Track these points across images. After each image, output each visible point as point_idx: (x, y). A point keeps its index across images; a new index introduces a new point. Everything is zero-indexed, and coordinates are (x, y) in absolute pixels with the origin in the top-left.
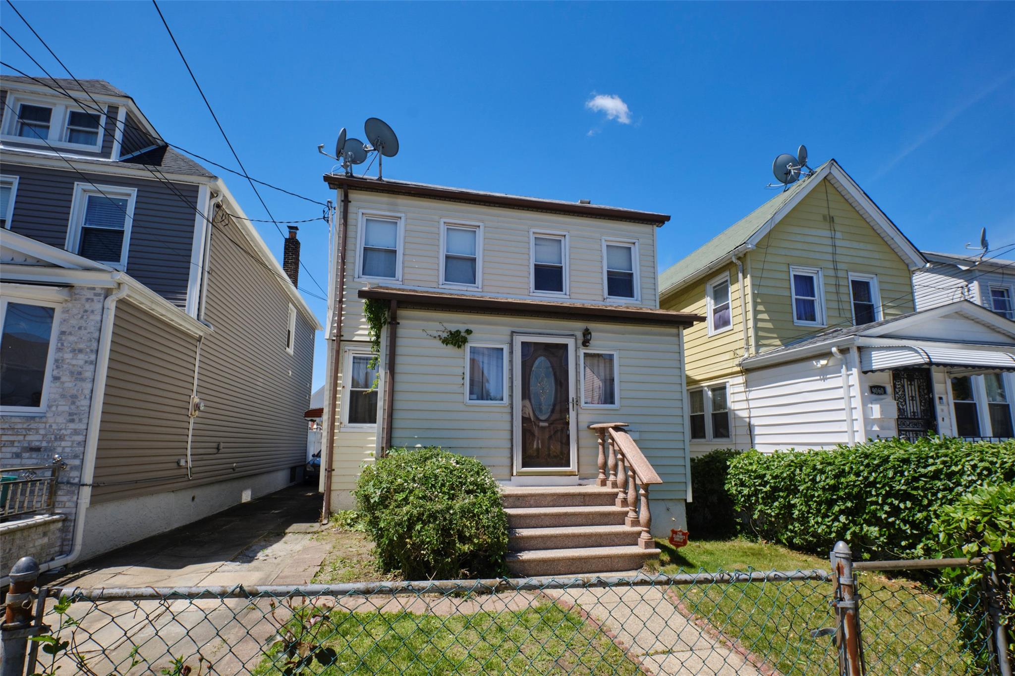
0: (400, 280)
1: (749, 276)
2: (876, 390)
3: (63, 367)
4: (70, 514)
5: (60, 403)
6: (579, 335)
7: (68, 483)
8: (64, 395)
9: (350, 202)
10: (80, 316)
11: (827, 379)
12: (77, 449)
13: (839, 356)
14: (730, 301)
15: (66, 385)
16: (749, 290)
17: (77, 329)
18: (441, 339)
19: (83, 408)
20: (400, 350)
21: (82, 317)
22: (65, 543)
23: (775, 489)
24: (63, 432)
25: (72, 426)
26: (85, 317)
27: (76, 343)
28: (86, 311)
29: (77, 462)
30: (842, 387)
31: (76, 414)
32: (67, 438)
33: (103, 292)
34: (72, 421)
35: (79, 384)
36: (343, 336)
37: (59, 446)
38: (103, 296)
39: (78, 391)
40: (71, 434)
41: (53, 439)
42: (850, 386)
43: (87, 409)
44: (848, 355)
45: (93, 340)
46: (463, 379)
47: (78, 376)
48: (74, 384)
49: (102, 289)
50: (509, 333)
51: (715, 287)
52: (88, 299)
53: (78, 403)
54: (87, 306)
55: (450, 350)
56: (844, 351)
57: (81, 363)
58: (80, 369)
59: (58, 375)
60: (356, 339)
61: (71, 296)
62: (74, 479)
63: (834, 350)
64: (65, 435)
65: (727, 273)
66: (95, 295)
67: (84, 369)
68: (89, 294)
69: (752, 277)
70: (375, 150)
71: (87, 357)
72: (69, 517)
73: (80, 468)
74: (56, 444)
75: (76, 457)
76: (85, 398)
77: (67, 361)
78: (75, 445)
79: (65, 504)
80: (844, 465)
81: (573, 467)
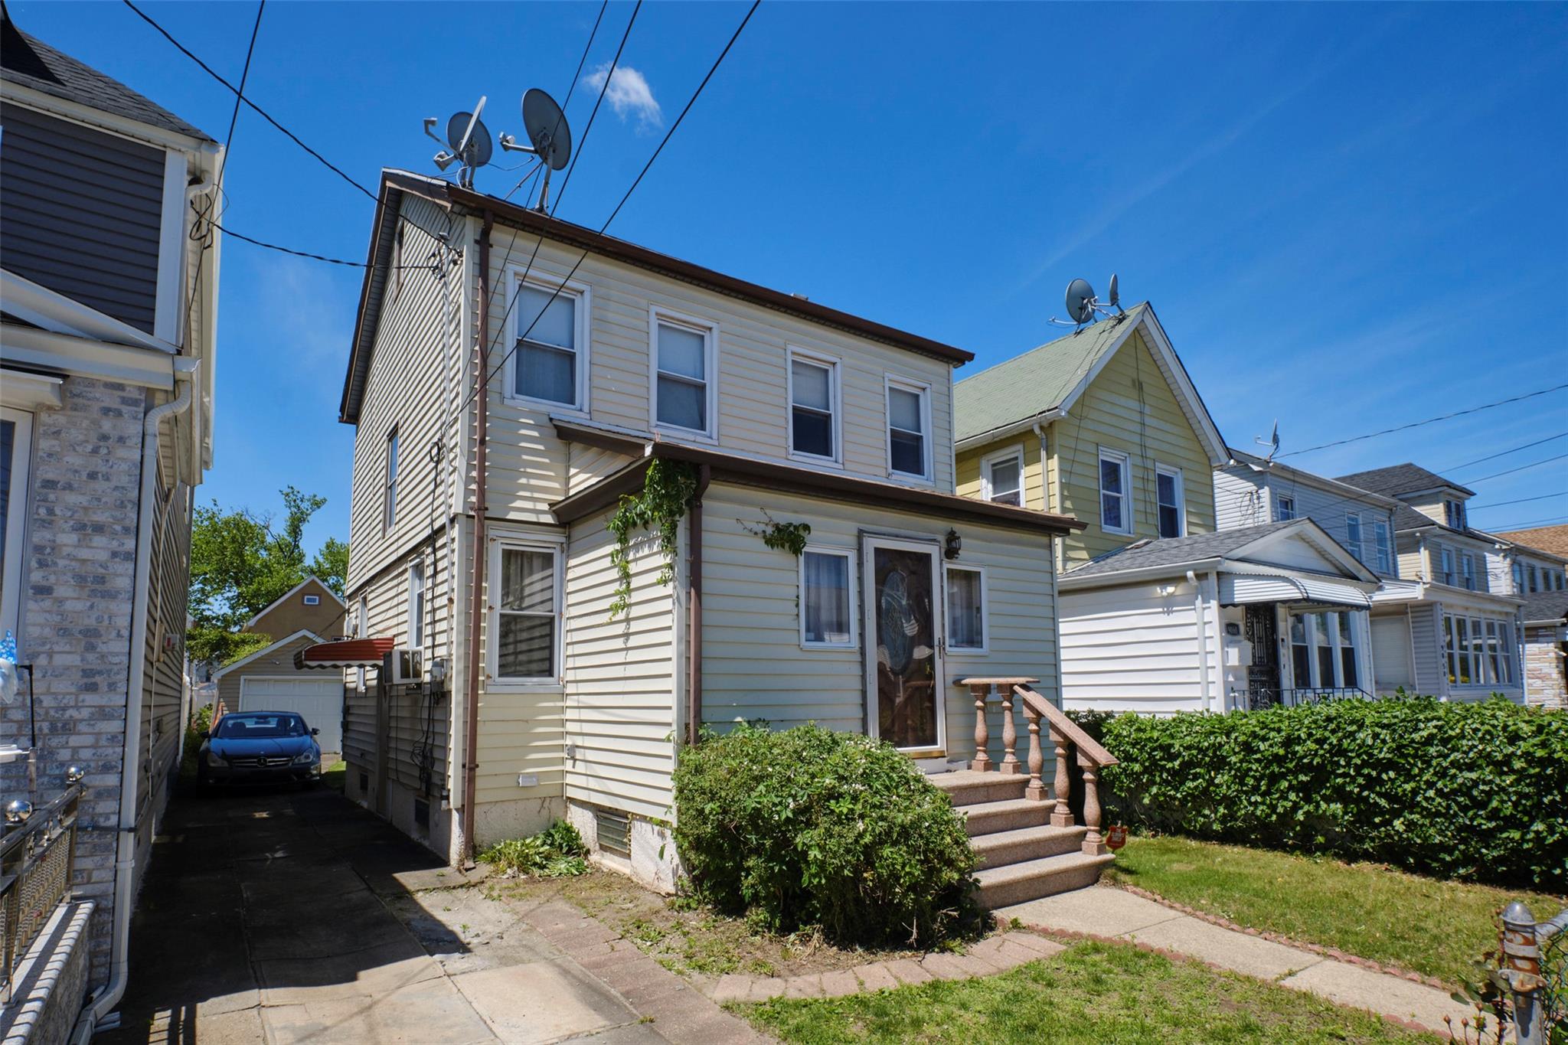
0: (586, 409)
1: (1056, 456)
2: (1231, 629)
3: (55, 564)
4: (104, 895)
5: (56, 648)
6: (942, 538)
7: (96, 828)
8: (66, 630)
9: (491, 246)
10: (89, 448)
11: (1173, 612)
12: (110, 751)
13: (1194, 582)
14: (1022, 488)
15: (69, 606)
16: (1055, 476)
17: (84, 477)
18: (765, 537)
19: (116, 660)
20: (706, 553)
21: (95, 451)
22: (96, 962)
23: (1187, 765)
24: (69, 713)
25: (91, 699)
26: (104, 451)
27: (86, 509)
28: (105, 438)
29: (112, 780)
30: (1195, 624)
31: (100, 673)
32: (82, 727)
33: (143, 397)
34: (92, 688)
35: (102, 604)
36: (487, 509)
37: (63, 747)
38: (143, 405)
39: (99, 620)
40: (90, 719)
41: (46, 731)
42: (1205, 623)
43: (125, 660)
44: (1204, 582)
45: (129, 506)
46: (797, 605)
47: (99, 587)
48: (88, 604)
49: (140, 388)
50: (856, 532)
51: (994, 465)
52: (106, 411)
53: (102, 648)
54: (107, 425)
55: (780, 557)
56: (1201, 576)
57: (103, 556)
58: (103, 571)
59: (44, 583)
60: (512, 516)
61: (62, 398)
62: (107, 818)
63: (1190, 574)
64: (76, 722)
65: (1020, 447)
66: (125, 401)
67: (111, 571)
68: (111, 400)
69: (1060, 458)
70: (536, 152)
71: (115, 543)
72: (103, 904)
73: (118, 793)
74: (55, 742)
75: (106, 768)
76: (119, 635)
77: (66, 551)
78: (103, 742)
79: (90, 878)
80: (1298, 730)
81: (941, 745)
